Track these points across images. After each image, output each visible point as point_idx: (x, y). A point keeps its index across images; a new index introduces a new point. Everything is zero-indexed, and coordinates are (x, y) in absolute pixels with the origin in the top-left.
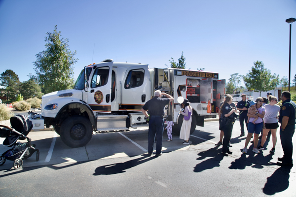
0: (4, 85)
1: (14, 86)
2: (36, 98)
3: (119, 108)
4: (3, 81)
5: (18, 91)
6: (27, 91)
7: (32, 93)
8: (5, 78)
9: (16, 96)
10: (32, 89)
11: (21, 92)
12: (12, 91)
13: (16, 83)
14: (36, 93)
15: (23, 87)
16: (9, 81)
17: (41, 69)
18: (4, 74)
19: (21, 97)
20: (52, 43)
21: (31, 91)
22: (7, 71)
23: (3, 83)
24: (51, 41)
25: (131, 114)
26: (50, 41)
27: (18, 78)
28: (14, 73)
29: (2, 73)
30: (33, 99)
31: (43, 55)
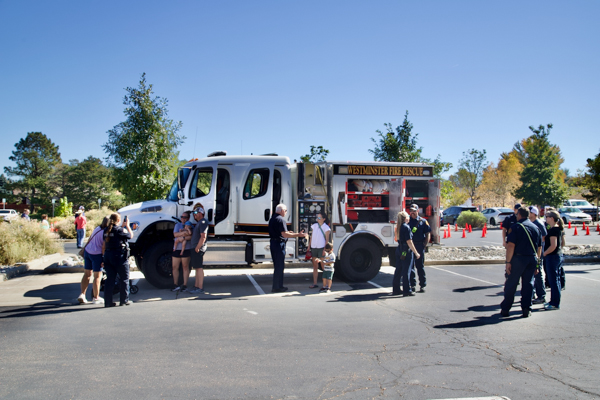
0: (23, 174)
1: (48, 175)
2: (105, 208)
3: (236, 230)
4: (22, 162)
5: (59, 189)
6: (82, 189)
7: (95, 194)
8: (26, 156)
9: (53, 201)
10: (94, 185)
11: (67, 192)
12: (44, 190)
13: (54, 169)
14: (104, 194)
15: (71, 179)
16: (35, 163)
17: (116, 157)
18: (23, 144)
19: (67, 206)
20: (137, 107)
21: (92, 188)
22: (30, 135)
23: (22, 167)
24: (135, 103)
25: (254, 240)
26: (132, 104)
27: (58, 155)
28: (49, 141)
29: (18, 141)
30: (99, 211)
31: (120, 131)
